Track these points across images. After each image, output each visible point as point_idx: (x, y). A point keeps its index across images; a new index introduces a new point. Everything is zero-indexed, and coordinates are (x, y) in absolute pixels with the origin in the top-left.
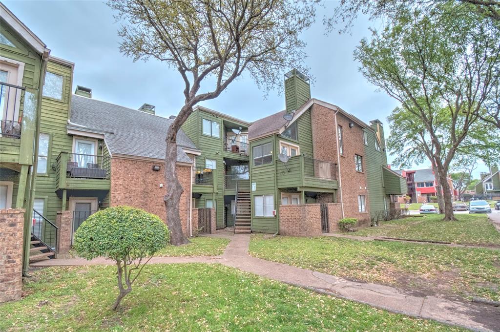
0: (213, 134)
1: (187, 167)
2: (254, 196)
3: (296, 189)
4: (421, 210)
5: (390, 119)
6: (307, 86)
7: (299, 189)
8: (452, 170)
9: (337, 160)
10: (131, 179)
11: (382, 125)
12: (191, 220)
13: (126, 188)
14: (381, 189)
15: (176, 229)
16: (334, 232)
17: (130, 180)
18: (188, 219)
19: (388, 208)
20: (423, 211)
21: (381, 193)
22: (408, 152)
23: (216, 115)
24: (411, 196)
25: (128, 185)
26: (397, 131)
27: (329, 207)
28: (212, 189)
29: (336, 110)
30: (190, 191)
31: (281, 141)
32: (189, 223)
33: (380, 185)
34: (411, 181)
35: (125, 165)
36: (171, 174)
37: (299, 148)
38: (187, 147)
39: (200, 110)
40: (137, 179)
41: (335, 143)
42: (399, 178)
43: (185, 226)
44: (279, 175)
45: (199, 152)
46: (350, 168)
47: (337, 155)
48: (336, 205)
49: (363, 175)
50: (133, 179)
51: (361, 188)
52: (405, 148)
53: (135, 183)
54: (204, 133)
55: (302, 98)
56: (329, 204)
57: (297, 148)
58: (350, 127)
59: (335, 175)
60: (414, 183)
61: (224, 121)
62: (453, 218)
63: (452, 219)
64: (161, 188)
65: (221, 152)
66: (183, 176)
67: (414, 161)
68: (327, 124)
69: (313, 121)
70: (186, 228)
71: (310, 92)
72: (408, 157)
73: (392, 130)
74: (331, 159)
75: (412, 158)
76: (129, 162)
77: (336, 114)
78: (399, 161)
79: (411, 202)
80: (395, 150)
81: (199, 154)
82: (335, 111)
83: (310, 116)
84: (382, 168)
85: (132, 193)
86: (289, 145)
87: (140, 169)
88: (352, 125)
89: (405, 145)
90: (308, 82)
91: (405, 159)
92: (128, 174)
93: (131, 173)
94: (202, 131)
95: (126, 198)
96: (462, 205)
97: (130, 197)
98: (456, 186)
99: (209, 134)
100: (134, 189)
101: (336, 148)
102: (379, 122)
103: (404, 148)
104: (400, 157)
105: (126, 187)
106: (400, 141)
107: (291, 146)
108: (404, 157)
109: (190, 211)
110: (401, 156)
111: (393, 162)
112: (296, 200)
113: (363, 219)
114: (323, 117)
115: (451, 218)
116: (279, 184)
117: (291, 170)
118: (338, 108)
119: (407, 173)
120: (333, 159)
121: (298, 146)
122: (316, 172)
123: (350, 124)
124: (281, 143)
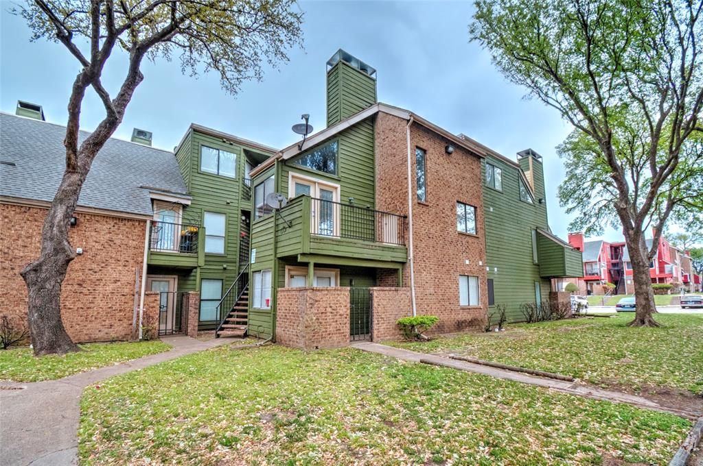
0: (220, 172)
1: (140, 221)
2: (253, 272)
3: (295, 257)
4: (618, 306)
5: (562, 151)
6: (372, 83)
7: (300, 259)
8: (691, 242)
9: (407, 210)
10: (15, 237)
11: (540, 160)
12: (141, 312)
13: (5, 253)
14: (529, 267)
15: (42, 325)
16: (383, 341)
17: (14, 240)
18: (136, 309)
19: (544, 300)
20: (621, 307)
21: (529, 275)
22: (597, 207)
23: (228, 140)
24: (616, 283)
25: (9, 248)
26: (578, 171)
27: (375, 294)
28: (195, 260)
29: (408, 118)
30: (142, 262)
31: (291, 173)
32: (138, 317)
33: (528, 259)
34: (617, 259)
35: (5, 214)
36: (51, 227)
37: (339, 189)
38: (164, 191)
39: (195, 130)
40: (28, 237)
41: (406, 178)
42: (563, 248)
43: (130, 322)
44: (280, 233)
45: (188, 199)
46: (442, 225)
47: (407, 201)
48: (397, 290)
49: (476, 241)
50: (19, 237)
51: (467, 262)
52: (593, 201)
53: (23, 244)
54: (204, 169)
55: (354, 102)
56: (375, 288)
57: (336, 188)
58: (449, 153)
59: (403, 237)
60: (622, 263)
61: (245, 151)
62: (650, 321)
63: (647, 323)
64: (79, 254)
65: (237, 201)
66: (130, 236)
67: (609, 222)
68: (396, 147)
69: (377, 143)
70: (131, 324)
71: (375, 94)
72: (598, 215)
73: (568, 170)
74: (398, 208)
75: (606, 218)
76: (13, 209)
77: (411, 127)
78: (582, 223)
79: (615, 292)
80: (575, 204)
81: (189, 203)
82: (408, 121)
83: (373, 135)
84: (533, 232)
85: (18, 261)
86: (315, 183)
87: (36, 221)
88: (451, 149)
89: (593, 196)
90: (373, 76)
91: (593, 219)
92: (9, 229)
93: (17, 227)
94: (199, 165)
95: (4, 269)
96: (696, 299)
97: (12, 269)
98: (698, 268)
99: (214, 171)
100: (22, 254)
101: (407, 188)
102: (534, 154)
103: (591, 200)
104: (582, 216)
105: (6, 251)
106: (583, 190)
107: (319, 183)
108: (591, 217)
109: (140, 295)
110: (585, 214)
111: (571, 224)
112: (328, 279)
113: (469, 317)
114: (391, 135)
115: (646, 321)
116: (279, 251)
117: (294, 223)
118: (412, 114)
119: (611, 247)
120: (402, 207)
121: (338, 186)
122: (377, 233)
123: (447, 148)
124: (293, 177)
